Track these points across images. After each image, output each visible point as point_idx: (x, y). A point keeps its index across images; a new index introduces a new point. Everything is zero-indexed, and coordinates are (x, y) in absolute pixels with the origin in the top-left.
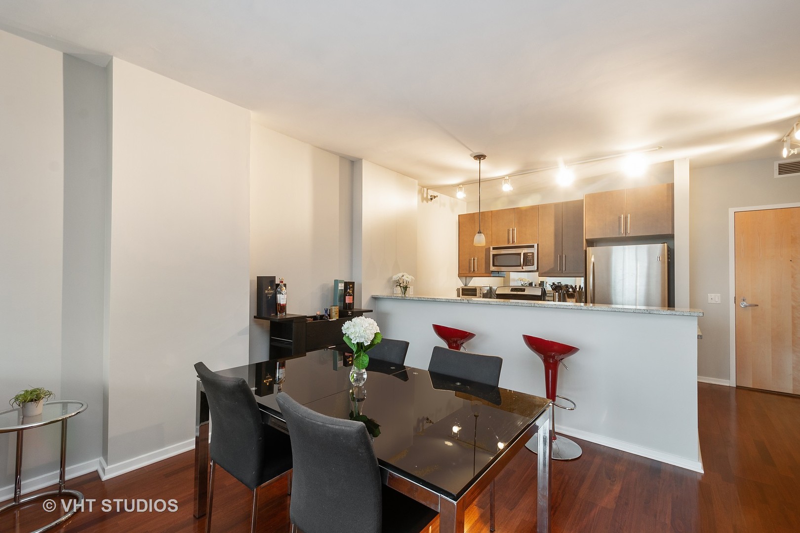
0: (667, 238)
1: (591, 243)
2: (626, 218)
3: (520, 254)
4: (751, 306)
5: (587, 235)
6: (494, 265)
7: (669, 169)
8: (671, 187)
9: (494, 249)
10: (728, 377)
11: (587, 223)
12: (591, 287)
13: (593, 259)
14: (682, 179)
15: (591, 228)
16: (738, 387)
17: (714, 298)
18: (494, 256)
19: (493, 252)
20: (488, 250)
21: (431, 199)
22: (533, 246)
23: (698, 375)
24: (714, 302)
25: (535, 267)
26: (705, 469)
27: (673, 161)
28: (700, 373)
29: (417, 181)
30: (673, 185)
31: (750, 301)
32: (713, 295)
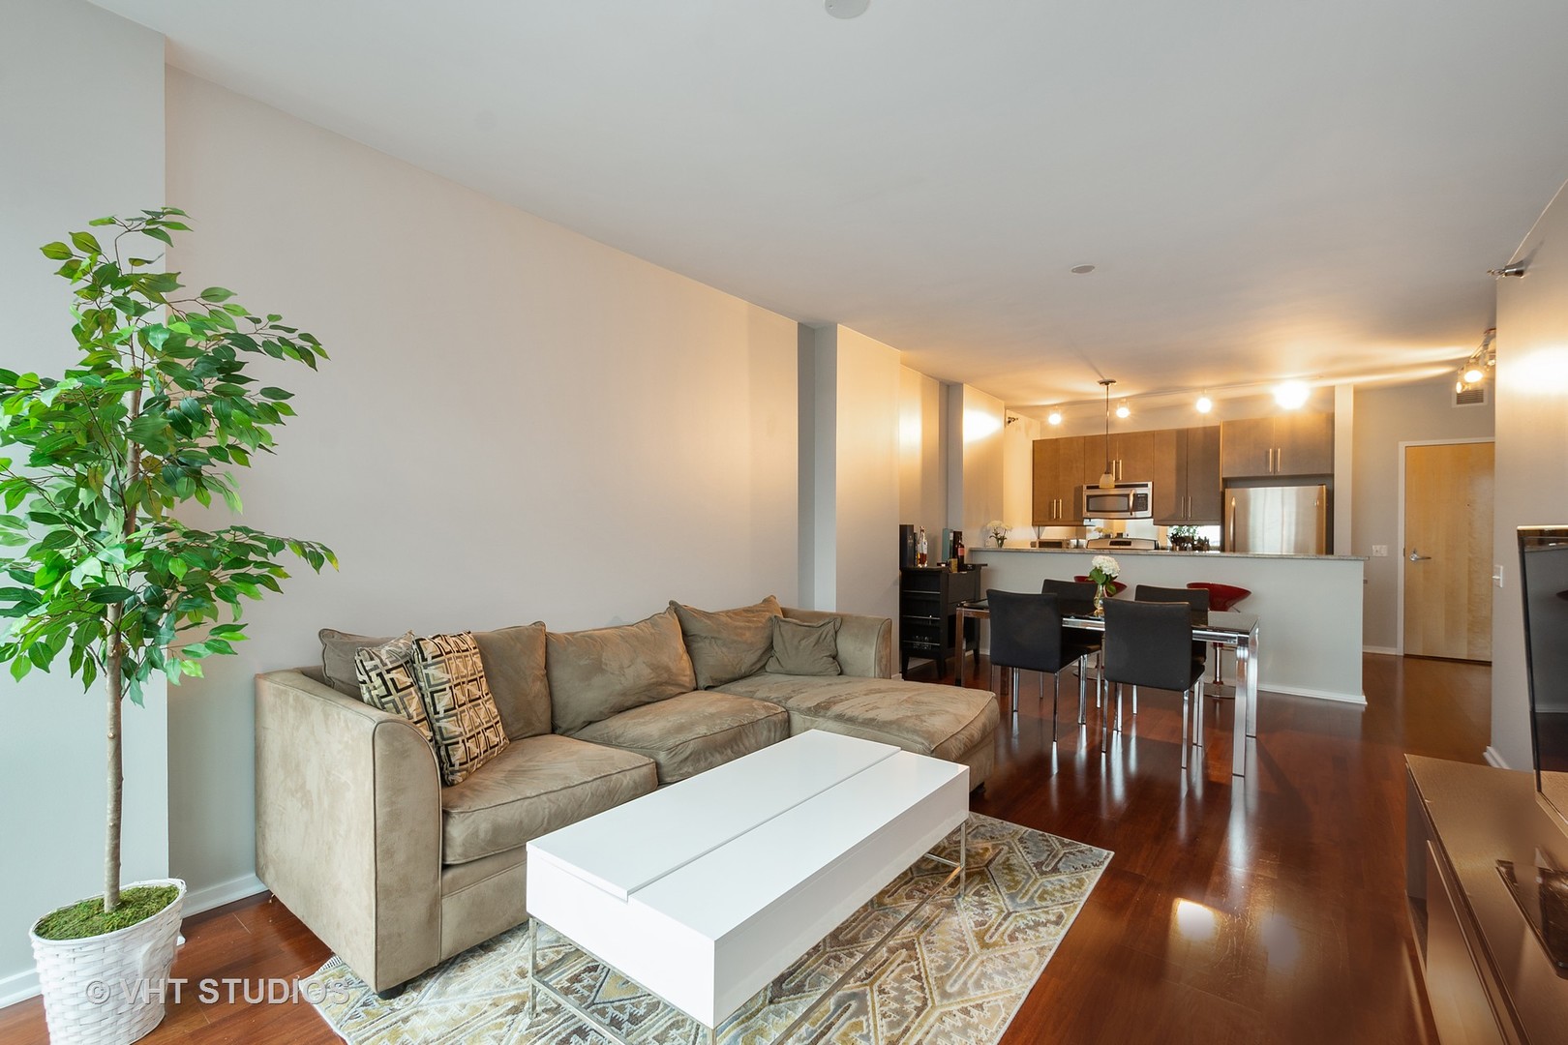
0: (1325, 478)
1: (1228, 482)
2: (1275, 453)
3: (1128, 496)
4: (1423, 558)
5: (1224, 474)
6: (1088, 510)
7: (1329, 396)
8: (1331, 420)
9: (1088, 488)
10: (1394, 645)
11: (1224, 458)
12: (1232, 538)
13: (1233, 503)
14: (1344, 410)
15: (1229, 464)
16: (1406, 656)
17: (1380, 550)
18: (1089, 497)
19: (1086, 493)
20: (1079, 491)
21: (1009, 422)
22: (1146, 486)
23: (1364, 644)
24: (1379, 555)
25: (1148, 513)
26: (1367, 700)
27: (1334, 387)
28: (1366, 641)
29: (1003, 403)
30: (1333, 414)
31: (1422, 553)
32: (1378, 547)
